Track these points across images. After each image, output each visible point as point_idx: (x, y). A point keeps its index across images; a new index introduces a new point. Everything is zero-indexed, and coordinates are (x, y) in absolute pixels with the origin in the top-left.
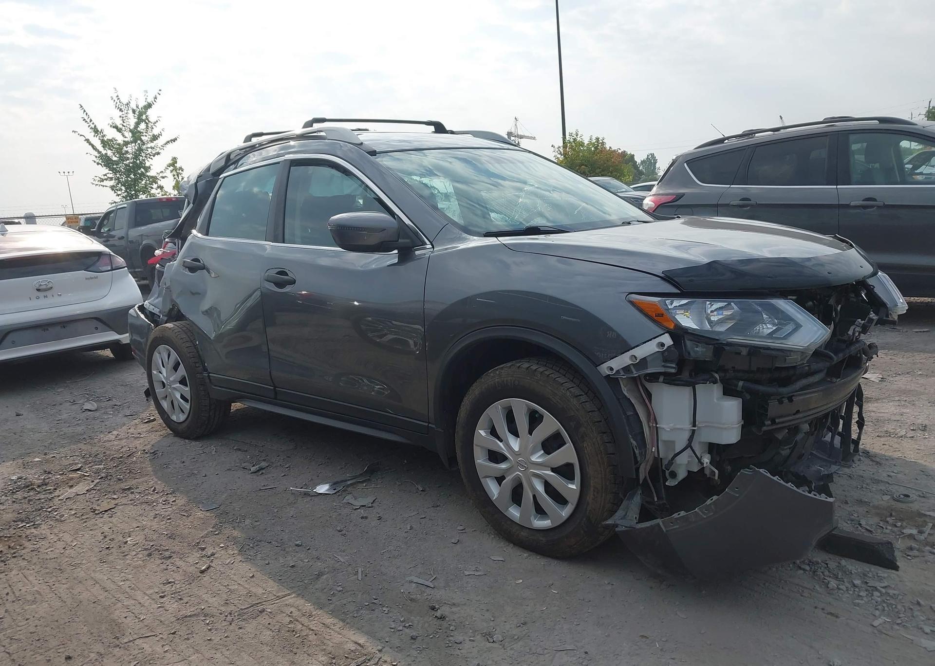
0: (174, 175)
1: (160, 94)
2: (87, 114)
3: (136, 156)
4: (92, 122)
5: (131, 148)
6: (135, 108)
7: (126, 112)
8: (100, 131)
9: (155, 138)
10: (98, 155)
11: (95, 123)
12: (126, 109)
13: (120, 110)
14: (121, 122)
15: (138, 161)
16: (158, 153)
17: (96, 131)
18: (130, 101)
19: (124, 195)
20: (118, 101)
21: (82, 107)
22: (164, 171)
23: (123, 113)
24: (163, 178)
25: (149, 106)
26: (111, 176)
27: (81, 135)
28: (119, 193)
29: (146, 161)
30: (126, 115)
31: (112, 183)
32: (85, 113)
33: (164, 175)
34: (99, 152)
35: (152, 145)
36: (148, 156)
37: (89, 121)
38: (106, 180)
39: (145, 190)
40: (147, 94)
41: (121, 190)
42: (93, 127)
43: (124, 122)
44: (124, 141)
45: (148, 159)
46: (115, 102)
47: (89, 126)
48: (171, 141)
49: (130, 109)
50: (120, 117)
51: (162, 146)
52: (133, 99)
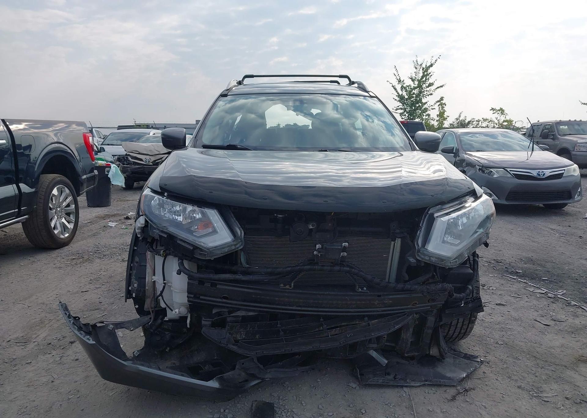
0: (439, 108)
1: (439, 58)
2: (397, 71)
3: (418, 95)
4: (399, 76)
5: (416, 91)
6: (424, 67)
7: (419, 69)
8: (402, 81)
9: (431, 85)
10: (397, 95)
11: (400, 77)
12: (419, 68)
13: (416, 69)
14: (415, 76)
15: (418, 99)
16: (431, 94)
17: (400, 81)
18: (423, 63)
19: (406, 118)
20: (416, 64)
21: (395, 67)
22: (433, 105)
23: (417, 70)
24: (432, 109)
25: (431, 65)
26: (401, 107)
27: (391, 83)
28: (403, 117)
29: (423, 99)
30: (419, 71)
31: (402, 111)
32: (396, 70)
33: (433, 108)
34: (398, 93)
35: (428, 89)
36: (425, 96)
37: (397, 75)
38: (399, 109)
39: (420, 116)
40: (432, 59)
41: (405, 115)
42: (399, 79)
43: (416, 76)
44: (414, 87)
45: (425, 98)
46: (415, 64)
47: (396, 78)
48: (440, 87)
49: (422, 67)
50: (415, 72)
51: (434, 90)
52: (425, 61)
